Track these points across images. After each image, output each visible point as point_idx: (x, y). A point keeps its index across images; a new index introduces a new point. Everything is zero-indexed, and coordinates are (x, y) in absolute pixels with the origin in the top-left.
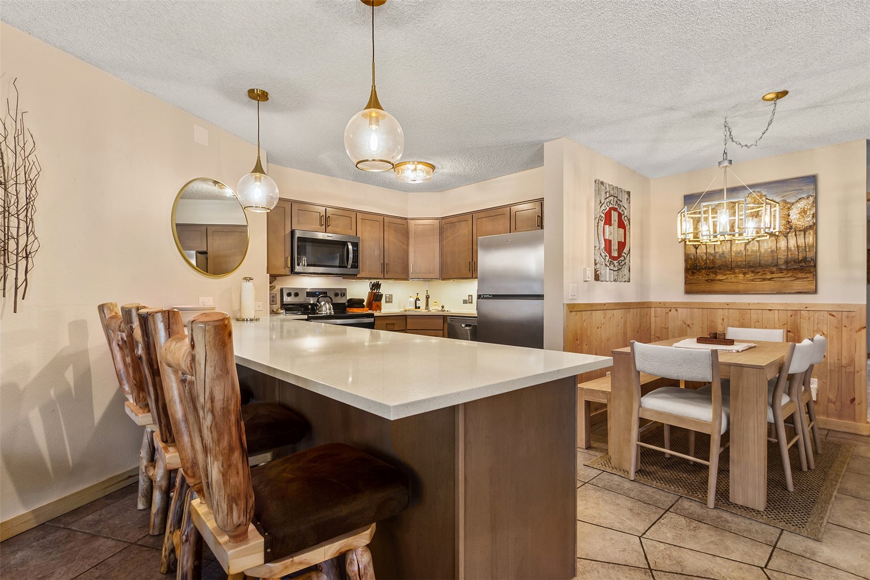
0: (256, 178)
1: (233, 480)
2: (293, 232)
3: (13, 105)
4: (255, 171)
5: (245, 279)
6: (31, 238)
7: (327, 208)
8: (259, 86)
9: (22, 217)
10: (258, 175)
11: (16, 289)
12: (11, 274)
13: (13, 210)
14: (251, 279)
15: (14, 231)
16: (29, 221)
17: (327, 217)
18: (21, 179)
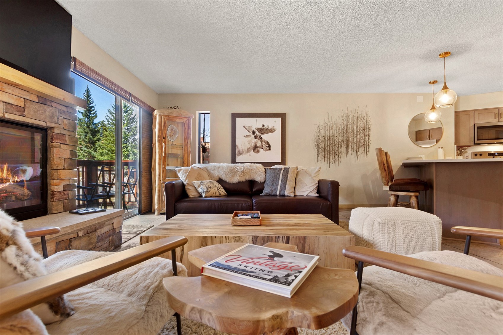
0: (432, 111)
1: (383, 174)
2: (474, 125)
3: (366, 112)
4: (432, 109)
5: (439, 148)
6: (369, 141)
7: (500, 109)
8: (432, 80)
9: (368, 136)
10: (433, 110)
11: (366, 152)
12: (366, 149)
13: (366, 135)
14: (442, 148)
15: (366, 139)
16: (369, 137)
17: (500, 113)
18: (368, 127)
